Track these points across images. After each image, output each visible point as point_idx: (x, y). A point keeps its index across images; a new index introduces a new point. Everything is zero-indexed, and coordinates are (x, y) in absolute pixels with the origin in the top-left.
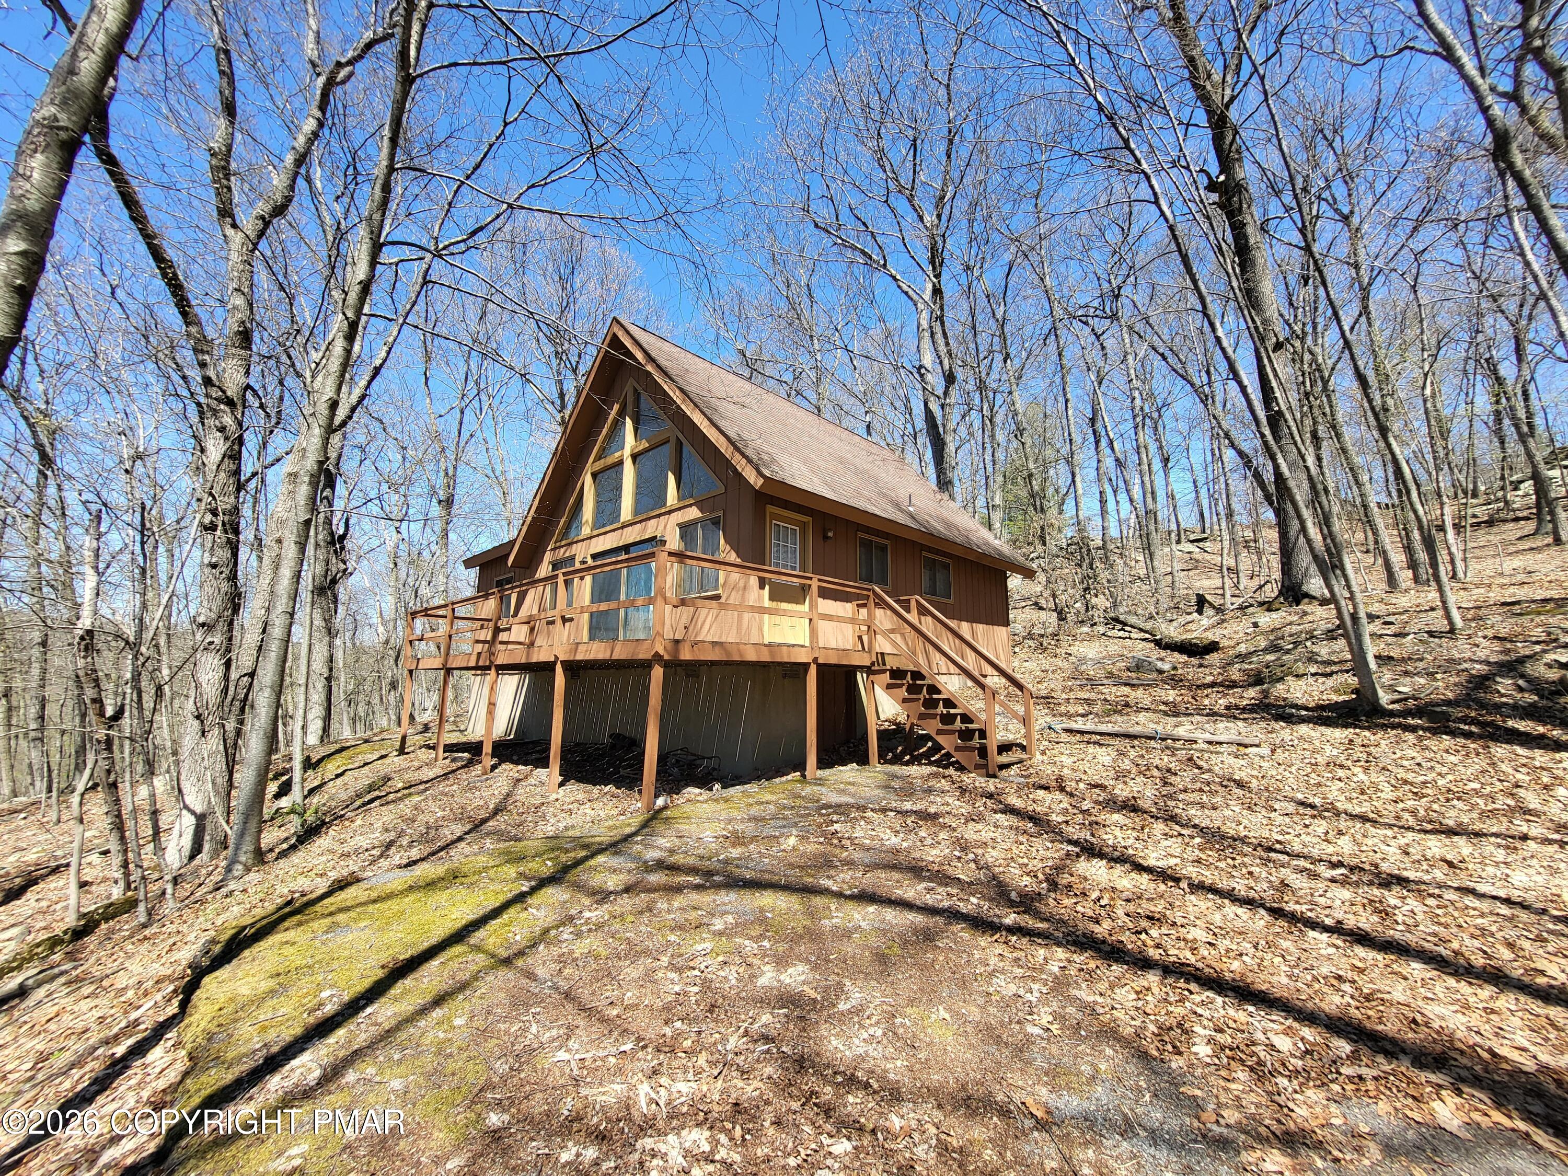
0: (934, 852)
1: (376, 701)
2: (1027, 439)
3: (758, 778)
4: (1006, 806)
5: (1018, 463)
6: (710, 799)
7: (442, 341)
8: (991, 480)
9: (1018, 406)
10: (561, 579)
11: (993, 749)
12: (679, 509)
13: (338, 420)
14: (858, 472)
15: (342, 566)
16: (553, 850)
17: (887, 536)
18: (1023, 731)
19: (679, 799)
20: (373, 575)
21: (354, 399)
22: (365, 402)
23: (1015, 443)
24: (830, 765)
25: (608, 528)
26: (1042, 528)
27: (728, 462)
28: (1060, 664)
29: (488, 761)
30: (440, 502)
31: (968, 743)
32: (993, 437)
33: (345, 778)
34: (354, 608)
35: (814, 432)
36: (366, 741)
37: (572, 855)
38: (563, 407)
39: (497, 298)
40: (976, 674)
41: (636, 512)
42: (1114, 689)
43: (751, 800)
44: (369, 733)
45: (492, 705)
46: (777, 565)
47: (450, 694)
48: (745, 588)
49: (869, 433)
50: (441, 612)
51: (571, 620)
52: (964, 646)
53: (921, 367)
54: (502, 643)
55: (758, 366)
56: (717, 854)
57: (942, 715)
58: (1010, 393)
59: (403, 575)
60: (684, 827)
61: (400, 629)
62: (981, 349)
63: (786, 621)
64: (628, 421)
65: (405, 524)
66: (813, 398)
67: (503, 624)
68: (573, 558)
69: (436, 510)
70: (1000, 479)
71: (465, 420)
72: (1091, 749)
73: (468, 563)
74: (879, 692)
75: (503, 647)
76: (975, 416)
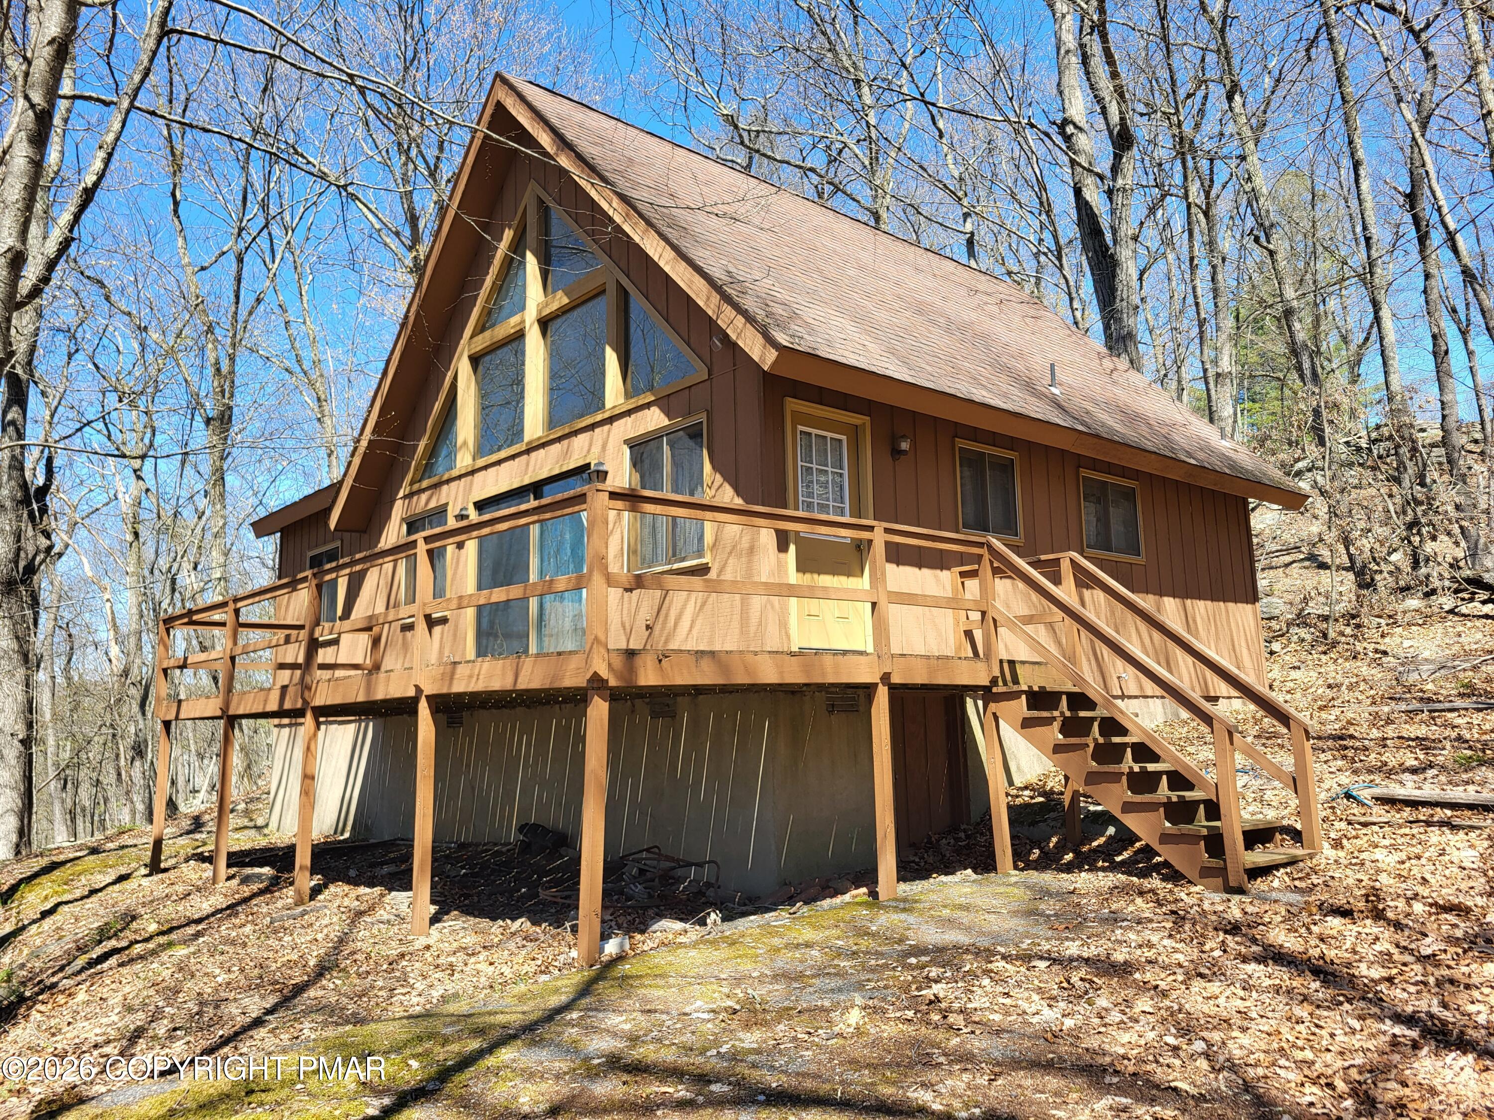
0: (1125, 1038)
1: (109, 779)
2: (1279, 243)
3: (791, 900)
4: (1267, 947)
5: (1264, 291)
6: (702, 941)
7: (198, 134)
8: (1209, 329)
9: (1258, 181)
10: (422, 548)
11: (1235, 840)
12: (629, 413)
13: (25, 286)
14: (951, 327)
15: (43, 542)
16: (420, 1039)
17: (1011, 443)
18: (1294, 802)
19: (646, 942)
20: (97, 556)
21: (51, 247)
22: (73, 250)
23: (1258, 253)
24: (922, 874)
25: (503, 454)
26: (1317, 413)
27: (711, 323)
28: (1365, 671)
29: (305, 881)
30: (208, 421)
31: (1185, 828)
32: (1211, 244)
33: (57, 918)
34: (67, 615)
35: (866, 258)
36: (94, 851)
37: (455, 1047)
38: (416, 239)
39: (291, 53)
40: (1195, 696)
41: (552, 422)
42: (1477, 718)
43: (776, 941)
44: (98, 836)
45: (308, 777)
46: (809, 506)
47: (236, 760)
48: (751, 550)
49: (971, 253)
50: (217, 617)
51: (444, 621)
52: (1171, 644)
53: (1066, 122)
54: (323, 667)
55: (762, 143)
56: (717, 1043)
57: (1131, 774)
58: (1243, 158)
59: (149, 553)
60: (655, 993)
61: (147, 648)
62: (1180, 77)
63: (829, 609)
64: (530, 257)
65: (149, 463)
66: (864, 194)
67: (323, 633)
68: (442, 511)
69: (201, 436)
70: (1229, 323)
71: (245, 274)
72: (1435, 836)
73: (261, 528)
74: (1009, 733)
75: (326, 674)
76: (1174, 207)
